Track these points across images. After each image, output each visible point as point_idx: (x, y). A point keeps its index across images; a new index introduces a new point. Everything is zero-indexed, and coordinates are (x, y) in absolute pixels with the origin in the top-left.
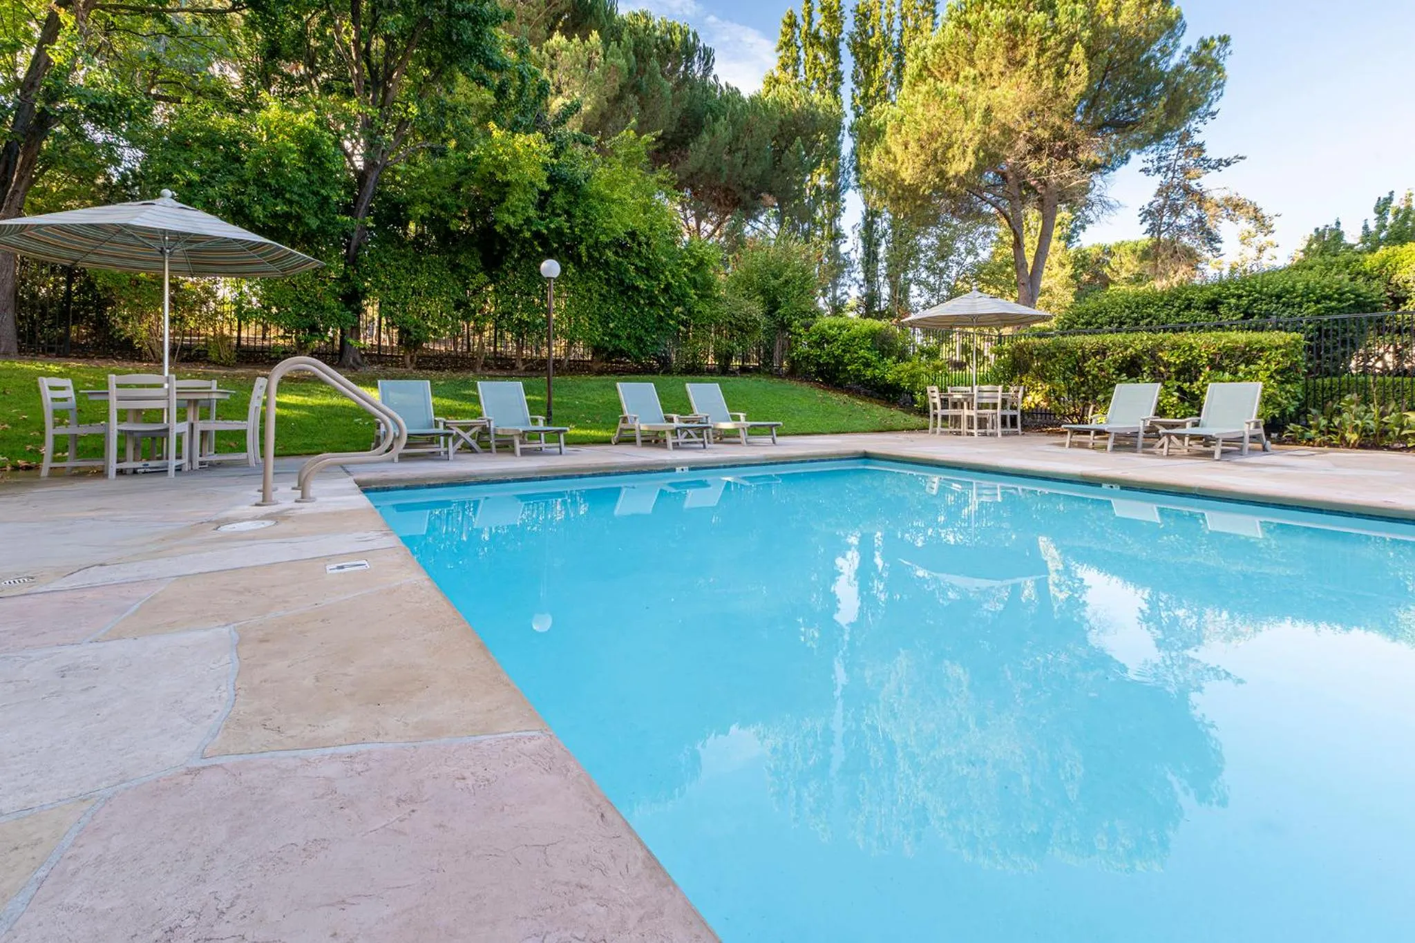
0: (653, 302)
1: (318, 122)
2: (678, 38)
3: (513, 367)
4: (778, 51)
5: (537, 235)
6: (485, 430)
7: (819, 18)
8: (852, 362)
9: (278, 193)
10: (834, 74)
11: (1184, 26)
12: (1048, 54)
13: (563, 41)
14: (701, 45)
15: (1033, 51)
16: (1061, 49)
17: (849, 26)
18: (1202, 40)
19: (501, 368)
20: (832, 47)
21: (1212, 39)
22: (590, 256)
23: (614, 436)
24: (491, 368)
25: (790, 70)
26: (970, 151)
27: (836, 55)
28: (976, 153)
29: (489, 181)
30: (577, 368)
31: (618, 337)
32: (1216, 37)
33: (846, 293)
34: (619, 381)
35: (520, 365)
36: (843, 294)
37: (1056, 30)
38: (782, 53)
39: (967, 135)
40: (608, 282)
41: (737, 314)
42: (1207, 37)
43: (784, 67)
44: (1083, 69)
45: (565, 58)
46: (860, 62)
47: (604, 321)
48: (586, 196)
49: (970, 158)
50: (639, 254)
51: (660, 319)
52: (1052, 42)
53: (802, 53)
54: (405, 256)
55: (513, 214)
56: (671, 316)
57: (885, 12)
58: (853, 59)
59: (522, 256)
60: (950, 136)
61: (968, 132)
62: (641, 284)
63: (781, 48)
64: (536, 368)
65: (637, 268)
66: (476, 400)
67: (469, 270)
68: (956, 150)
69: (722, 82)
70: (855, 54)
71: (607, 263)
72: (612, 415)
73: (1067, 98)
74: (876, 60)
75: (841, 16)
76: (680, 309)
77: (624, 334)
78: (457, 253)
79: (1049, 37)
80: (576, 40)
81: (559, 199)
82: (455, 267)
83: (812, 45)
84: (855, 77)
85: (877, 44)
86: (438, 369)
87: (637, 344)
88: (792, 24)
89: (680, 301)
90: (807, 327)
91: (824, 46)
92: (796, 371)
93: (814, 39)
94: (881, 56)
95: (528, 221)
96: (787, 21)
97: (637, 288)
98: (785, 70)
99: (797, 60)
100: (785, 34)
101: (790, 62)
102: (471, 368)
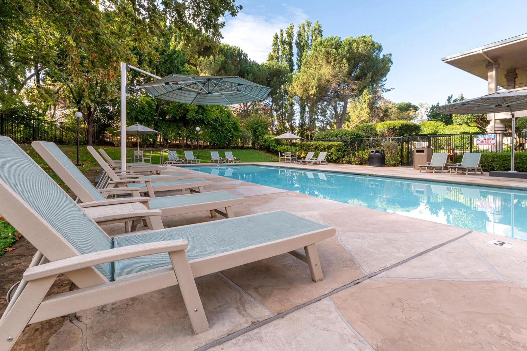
0: (223, 132)
1: (151, 100)
2: (236, 52)
3: (191, 147)
4: (272, 46)
5: (196, 119)
6: (186, 160)
7: (285, 36)
8: (272, 146)
9: (144, 114)
10: (290, 54)
11: (382, 49)
12: (337, 61)
13: (203, 58)
14: (244, 53)
15: (333, 60)
16: (340, 60)
17: (295, 38)
18: (384, 55)
19: (188, 147)
20: (290, 44)
21: (387, 55)
22: (208, 123)
23: (210, 161)
24: (186, 148)
25: (276, 52)
26: (314, 88)
27: (291, 48)
28: (316, 89)
29: (185, 109)
30: (206, 147)
31: (214, 140)
32: (388, 54)
33: (295, 122)
34: (211, 151)
35: (192, 147)
36: (294, 123)
37: (339, 54)
38: (273, 47)
39: (313, 84)
40: (212, 128)
41: (244, 135)
42: (385, 54)
43: (274, 51)
44: (347, 65)
45: (203, 63)
46: (299, 49)
47: (212, 137)
48: (206, 110)
49: (314, 90)
50: (219, 121)
51: (225, 136)
52: (338, 58)
53: (280, 47)
54: (167, 124)
55: (190, 116)
56: (228, 136)
57: (306, 34)
58: (297, 48)
59: (192, 123)
60: (309, 84)
61: (314, 83)
62: (220, 128)
63: (273, 45)
64: (195, 147)
65: (219, 125)
66: (184, 155)
67: (180, 127)
68: (310, 88)
69: (252, 60)
70: (297, 46)
71: (212, 124)
72: (210, 157)
73: (343, 72)
74: (303, 49)
75: (293, 35)
76: (229, 134)
77: (216, 140)
78: (178, 123)
79: (337, 57)
80: (206, 58)
81: (200, 111)
82: (178, 126)
83: (283, 45)
84: (297, 54)
85: (304, 44)
86: (174, 148)
87: (220, 142)
88: (277, 37)
89: (230, 132)
90: (262, 137)
91: (287, 44)
92: (261, 148)
93: (283, 42)
94: (305, 48)
95: (194, 117)
96: (275, 37)
97: (219, 130)
98: (275, 52)
99: (278, 49)
100: (274, 41)
101: (276, 50)
102: (181, 148)
